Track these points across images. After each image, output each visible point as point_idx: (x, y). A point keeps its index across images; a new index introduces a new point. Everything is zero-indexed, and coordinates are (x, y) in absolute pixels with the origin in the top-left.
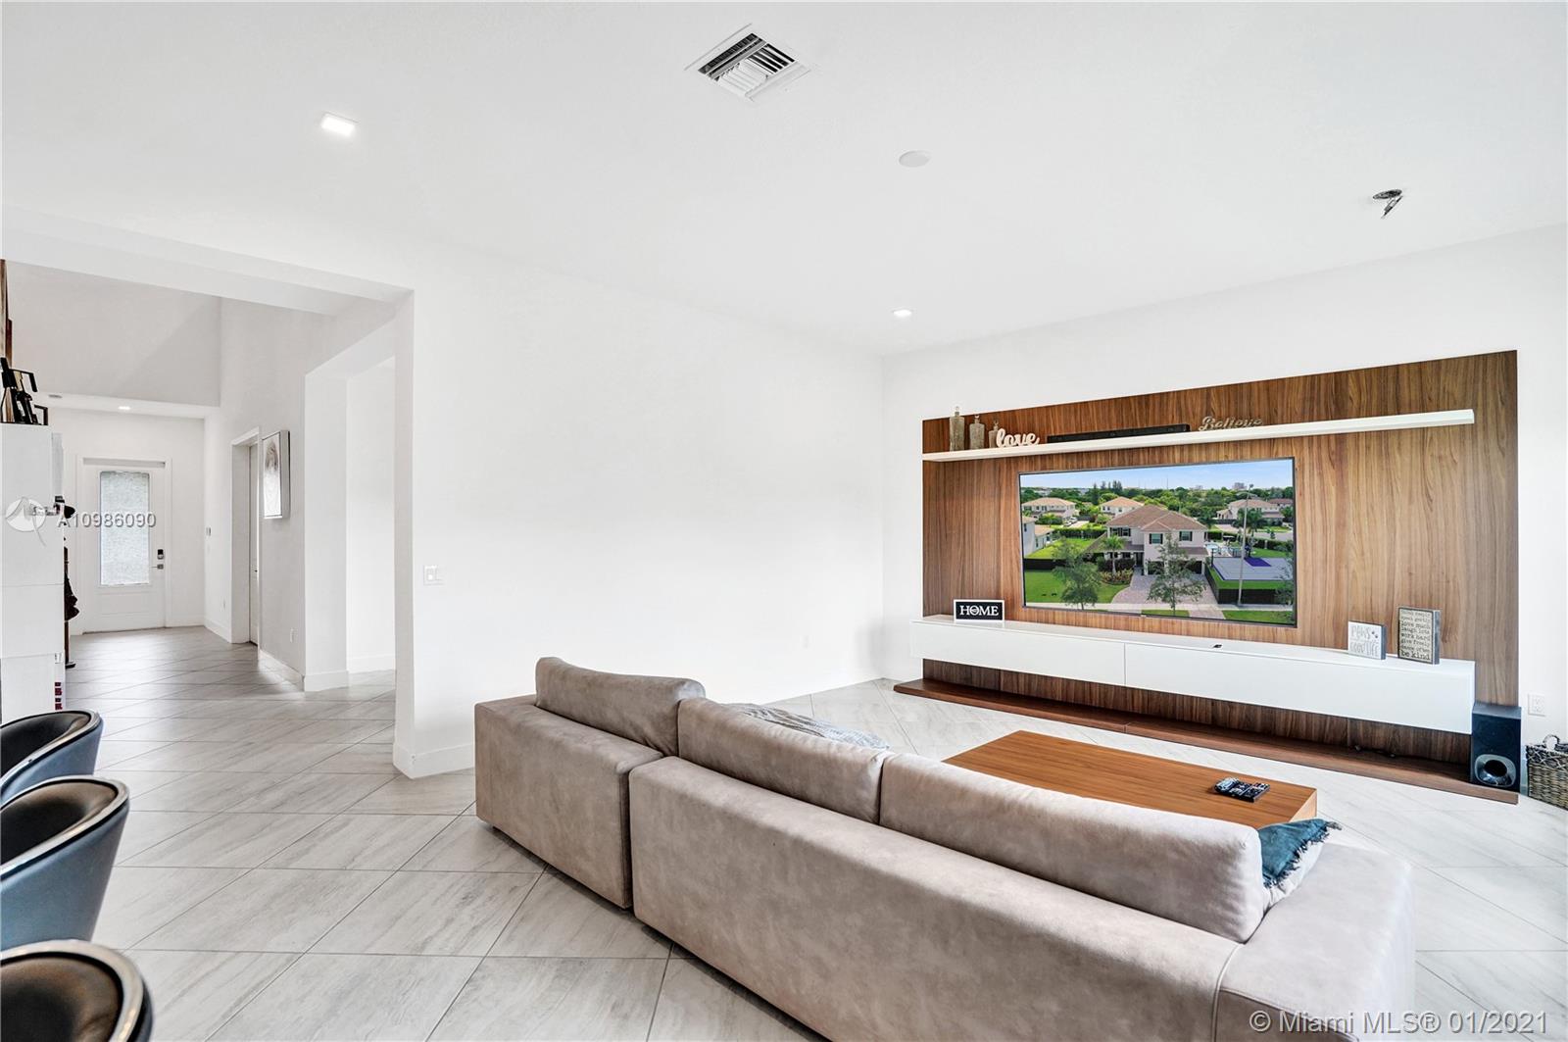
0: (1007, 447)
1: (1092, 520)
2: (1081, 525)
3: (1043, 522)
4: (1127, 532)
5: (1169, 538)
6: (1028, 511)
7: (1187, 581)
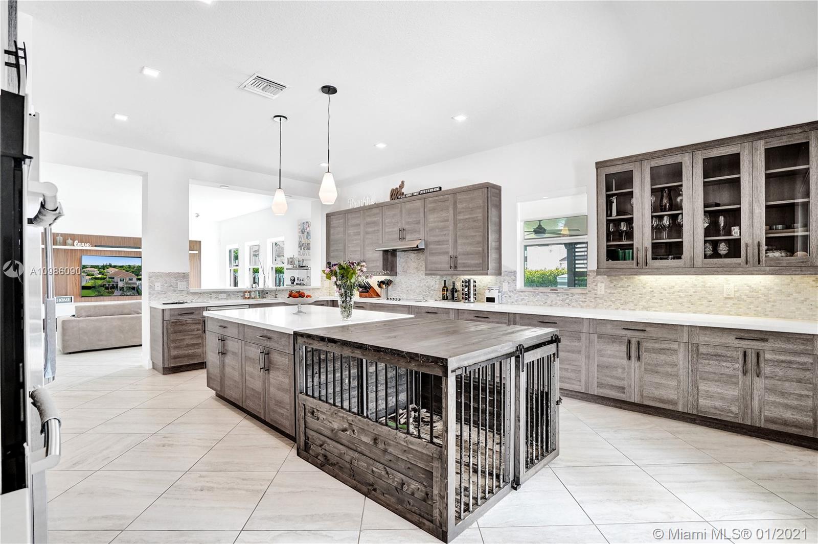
0: (78, 246)
1: (103, 275)
2: (100, 276)
3: (88, 275)
4: (113, 278)
5: (126, 280)
6: (84, 272)
7: (131, 293)
